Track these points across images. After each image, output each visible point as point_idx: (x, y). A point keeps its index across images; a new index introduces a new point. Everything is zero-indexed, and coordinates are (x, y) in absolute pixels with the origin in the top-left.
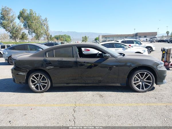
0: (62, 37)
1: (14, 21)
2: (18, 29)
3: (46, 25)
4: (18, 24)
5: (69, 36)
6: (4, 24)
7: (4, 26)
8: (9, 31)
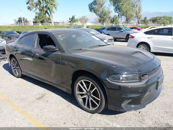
0: (159, 19)
1: (104, 5)
2: (106, 12)
3: (138, 7)
4: (108, 7)
5: (170, 17)
6: (95, 9)
7: (95, 10)
8: (99, 16)
